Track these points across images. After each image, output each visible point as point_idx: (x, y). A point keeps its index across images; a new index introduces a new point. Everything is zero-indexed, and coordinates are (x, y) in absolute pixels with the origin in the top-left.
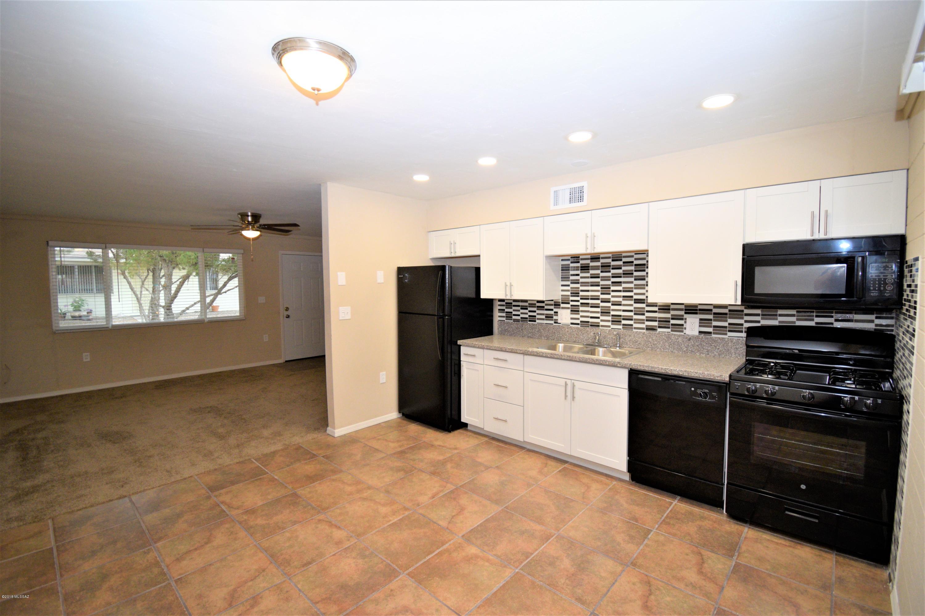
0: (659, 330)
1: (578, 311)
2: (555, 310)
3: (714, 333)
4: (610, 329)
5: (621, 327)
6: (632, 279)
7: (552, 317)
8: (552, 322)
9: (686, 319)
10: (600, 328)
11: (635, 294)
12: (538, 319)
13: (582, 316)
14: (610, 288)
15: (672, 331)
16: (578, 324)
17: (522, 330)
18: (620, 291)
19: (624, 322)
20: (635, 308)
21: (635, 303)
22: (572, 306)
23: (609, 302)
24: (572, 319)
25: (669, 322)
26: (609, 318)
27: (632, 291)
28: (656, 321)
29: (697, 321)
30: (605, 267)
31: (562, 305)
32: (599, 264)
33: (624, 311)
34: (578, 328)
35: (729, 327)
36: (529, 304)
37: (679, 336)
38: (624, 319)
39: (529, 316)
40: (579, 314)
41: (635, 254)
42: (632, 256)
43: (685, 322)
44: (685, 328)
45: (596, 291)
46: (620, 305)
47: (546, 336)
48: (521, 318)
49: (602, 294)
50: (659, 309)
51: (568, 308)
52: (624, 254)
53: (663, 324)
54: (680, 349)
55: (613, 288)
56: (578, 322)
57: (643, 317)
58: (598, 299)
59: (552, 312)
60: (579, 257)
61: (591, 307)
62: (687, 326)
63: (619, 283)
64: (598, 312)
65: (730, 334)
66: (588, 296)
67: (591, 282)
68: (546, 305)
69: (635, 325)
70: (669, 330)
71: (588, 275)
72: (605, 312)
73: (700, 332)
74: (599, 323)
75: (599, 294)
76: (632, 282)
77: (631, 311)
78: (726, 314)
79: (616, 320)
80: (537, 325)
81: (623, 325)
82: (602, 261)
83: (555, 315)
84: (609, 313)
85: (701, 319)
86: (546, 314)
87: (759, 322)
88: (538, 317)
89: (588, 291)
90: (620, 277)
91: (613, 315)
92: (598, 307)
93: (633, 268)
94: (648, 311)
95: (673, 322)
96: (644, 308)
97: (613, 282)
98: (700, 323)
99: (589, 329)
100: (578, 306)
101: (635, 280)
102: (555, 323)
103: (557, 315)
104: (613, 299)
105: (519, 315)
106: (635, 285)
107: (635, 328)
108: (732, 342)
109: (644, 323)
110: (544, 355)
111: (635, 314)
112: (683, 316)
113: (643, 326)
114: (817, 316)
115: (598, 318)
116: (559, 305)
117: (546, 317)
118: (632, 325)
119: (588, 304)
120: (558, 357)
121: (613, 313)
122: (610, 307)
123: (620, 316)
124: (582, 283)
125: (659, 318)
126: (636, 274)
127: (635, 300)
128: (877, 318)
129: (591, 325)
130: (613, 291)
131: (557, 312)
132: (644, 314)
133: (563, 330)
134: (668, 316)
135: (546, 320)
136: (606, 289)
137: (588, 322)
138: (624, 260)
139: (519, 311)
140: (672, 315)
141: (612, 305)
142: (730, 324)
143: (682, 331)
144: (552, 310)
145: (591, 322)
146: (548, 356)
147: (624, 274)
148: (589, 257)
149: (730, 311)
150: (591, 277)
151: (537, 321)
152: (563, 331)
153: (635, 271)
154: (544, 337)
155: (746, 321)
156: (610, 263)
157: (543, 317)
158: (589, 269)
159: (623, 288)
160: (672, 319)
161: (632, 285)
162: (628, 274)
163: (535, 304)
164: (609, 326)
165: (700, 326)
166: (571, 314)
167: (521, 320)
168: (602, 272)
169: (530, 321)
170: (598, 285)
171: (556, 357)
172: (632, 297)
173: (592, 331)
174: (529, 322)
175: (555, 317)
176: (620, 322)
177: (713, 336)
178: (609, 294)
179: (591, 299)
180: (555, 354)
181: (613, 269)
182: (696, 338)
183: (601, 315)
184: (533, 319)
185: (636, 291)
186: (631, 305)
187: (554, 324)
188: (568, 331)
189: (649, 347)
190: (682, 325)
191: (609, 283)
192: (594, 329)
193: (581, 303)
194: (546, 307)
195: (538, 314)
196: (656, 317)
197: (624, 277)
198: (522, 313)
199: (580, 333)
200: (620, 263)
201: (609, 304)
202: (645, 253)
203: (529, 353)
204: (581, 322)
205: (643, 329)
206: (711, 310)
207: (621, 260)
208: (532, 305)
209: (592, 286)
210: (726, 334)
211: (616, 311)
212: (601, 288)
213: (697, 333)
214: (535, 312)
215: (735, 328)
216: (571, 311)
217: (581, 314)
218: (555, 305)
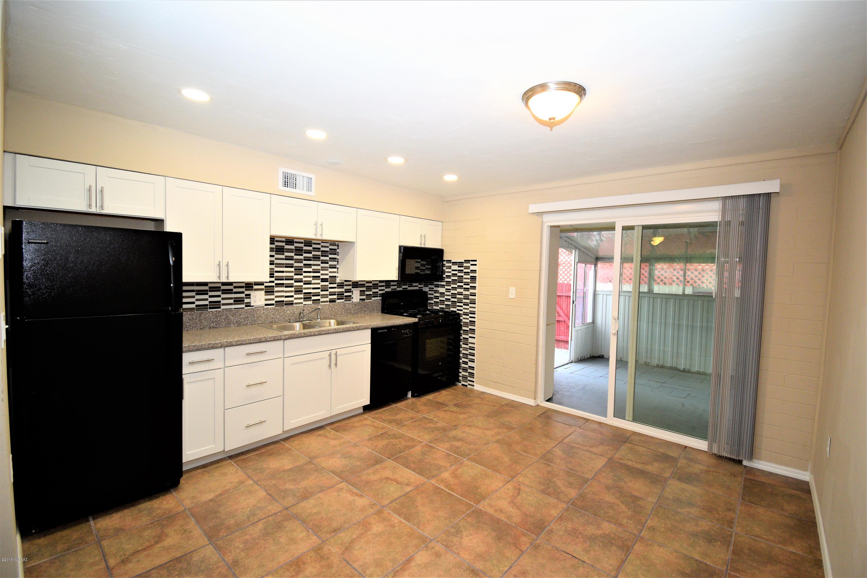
0: (338, 301)
1: (273, 292)
2: (247, 292)
3: (367, 299)
4: (303, 305)
5: (311, 302)
6: (319, 263)
7: (244, 301)
8: (243, 306)
9: (353, 291)
10: (294, 305)
11: (322, 274)
12: (224, 304)
13: (276, 297)
14: (302, 269)
15: (345, 301)
16: (273, 305)
17: (199, 320)
18: (310, 272)
19: (313, 298)
20: (322, 286)
21: (322, 281)
22: (266, 287)
23: (302, 282)
24: (266, 300)
25: (343, 294)
26: (302, 296)
27: (319, 272)
28: (335, 295)
29: (359, 292)
30: (299, 251)
31: (255, 287)
32: (292, 247)
33: (313, 288)
34: (273, 308)
35: (373, 295)
36: (210, 288)
37: (350, 304)
38: (313, 296)
39: (210, 302)
40: (273, 294)
41: (322, 242)
42: (319, 244)
43: (353, 294)
44: (352, 298)
45: (290, 272)
46: (310, 284)
47: (237, 322)
48: (197, 306)
49: (295, 274)
50: (337, 286)
51: (262, 289)
52: (313, 242)
53: (340, 297)
54: (350, 313)
55: (304, 270)
56: (273, 302)
57: (327, 293)
58: (292, 279)
59: (243, 295)
60: (274, 239)
61: (286, 287)
62: (353, 296)
63: (309, 266)
64: (292, 291)
65: (373, 299)
66: (283, 277)
67: (286, 264)
68: (235, 287)
69: (322, 300)
70: (343, 300)
71: (283, 257)
72: (298, 291)
73: (360, 299)
74: (293, 301)
75: (292, 274)
76: (319, 265)
77: (319, 288)
78: (371, 286)
79: (307, 297)
80: (223, 311)
81: (313, 300)
82: (296, 245)
83: (246, 298)
84: (302, 291)
85: (361, 291)
86: (235, 298)
87: (384, 290)
88: (223, 302)
89: (283, 272)
90: (311, 260)
91: (305, 293)
92: (292, 287)
93: (320, 253)
94: (330, 288)
95: (346, 294)
96: (328, 285)
97: (304, 265)
98: (360, 293)
99: (285, 307)
100: (273, 286)
101: (322, 263)
102: (246, 306)
103: (250, 298)
104: (304, 279)
105: (194, 303)
106: (322, 267)
107: (322, 302)
108: (375, 303)
109: (328, 297)
110: (312, 334)
111: (322, 291)
112: (351, 289)
113: (327, 299)
114: (403, 285)
115: (292, 296)
116: (253, 287)
117: (234, 301)
118: (319, 300)
119: (283, 284)
120: (326, 332)
121: (304, 291)
122: (302, 286)
123: (311, 293)
124: (276, 264)
125: (338, 292)
126: (322, 258)
127: (322, 279)
128: (419, 284)
129: (286, 304)
130: (305, 272)
131: (249, 295)
132: (328, 290)
133: (258, 312)
134: (343, 290)
135: (235, 304)
136: (299, 271)
137: (283, 301)
138: (314, 246)
139: (194, 297)
140: (345, 290)
141: (304, 284)
142: (373, 293)
143: (350, 300)
144: (243, 292)
145: (286, 301)
146: (317, 334)
147: (313, 258)
148: (284, 239)
149: (373, 284)
150: (286, 259)
151: (222, 307)
152: (258, 314)
153: (322, 256)
155: (380, 290)
156: (302, 247)
157: (232, 301)
158: (284, 252)
159: (313, 269)
160: (345, 292)
161: (319, 267)
162: (316, 258)
163: (220, 287)
164: (302, 303)
165: (360, 295)
166: (266, 295)
167: (196, 309)
168: (295, 255)
169: (210, 308)
170: (292, 267)
171: (323, 333)
172: (319, 277)
173: (289, 310)
174: (209, 310)
175: (246, 301)
176: (311, 298)
177: (366, 301)
178: (302, 275)
179: (286, 279)
180: (323, 331)
181: (305, 253)
182: (359, 303)
183: (295, 294)
184: (216, 305)
185: (322, 272)
186: (319, 284)
187: (246, 308)
188: (263, 313)
189: (332, 315)
190: (351, 296)
191: (302, 265)
192: (290, 307)
193: (276, 284)
194: (235, 290)
195: (223, 299)
196: (335, 292)
197: (313, 260)
198: (197, 300)
199: (277, 313)
200: (310, 248)
201: (301, 284)
202: (328, 243)
203: (296, 336)
204: (276, 302)
205: (327, 302)
206: (365, 284)
207: (311, 246)
208: (213, 289)
209: (286, 267)
210: (371, 299)
211: (307, 289)
212: (295, 269)
213: (358, 300)
214: (219, 296)
215: (375, 295)
216: (266, 292)
217: (276, 294)
218: (246, 287)
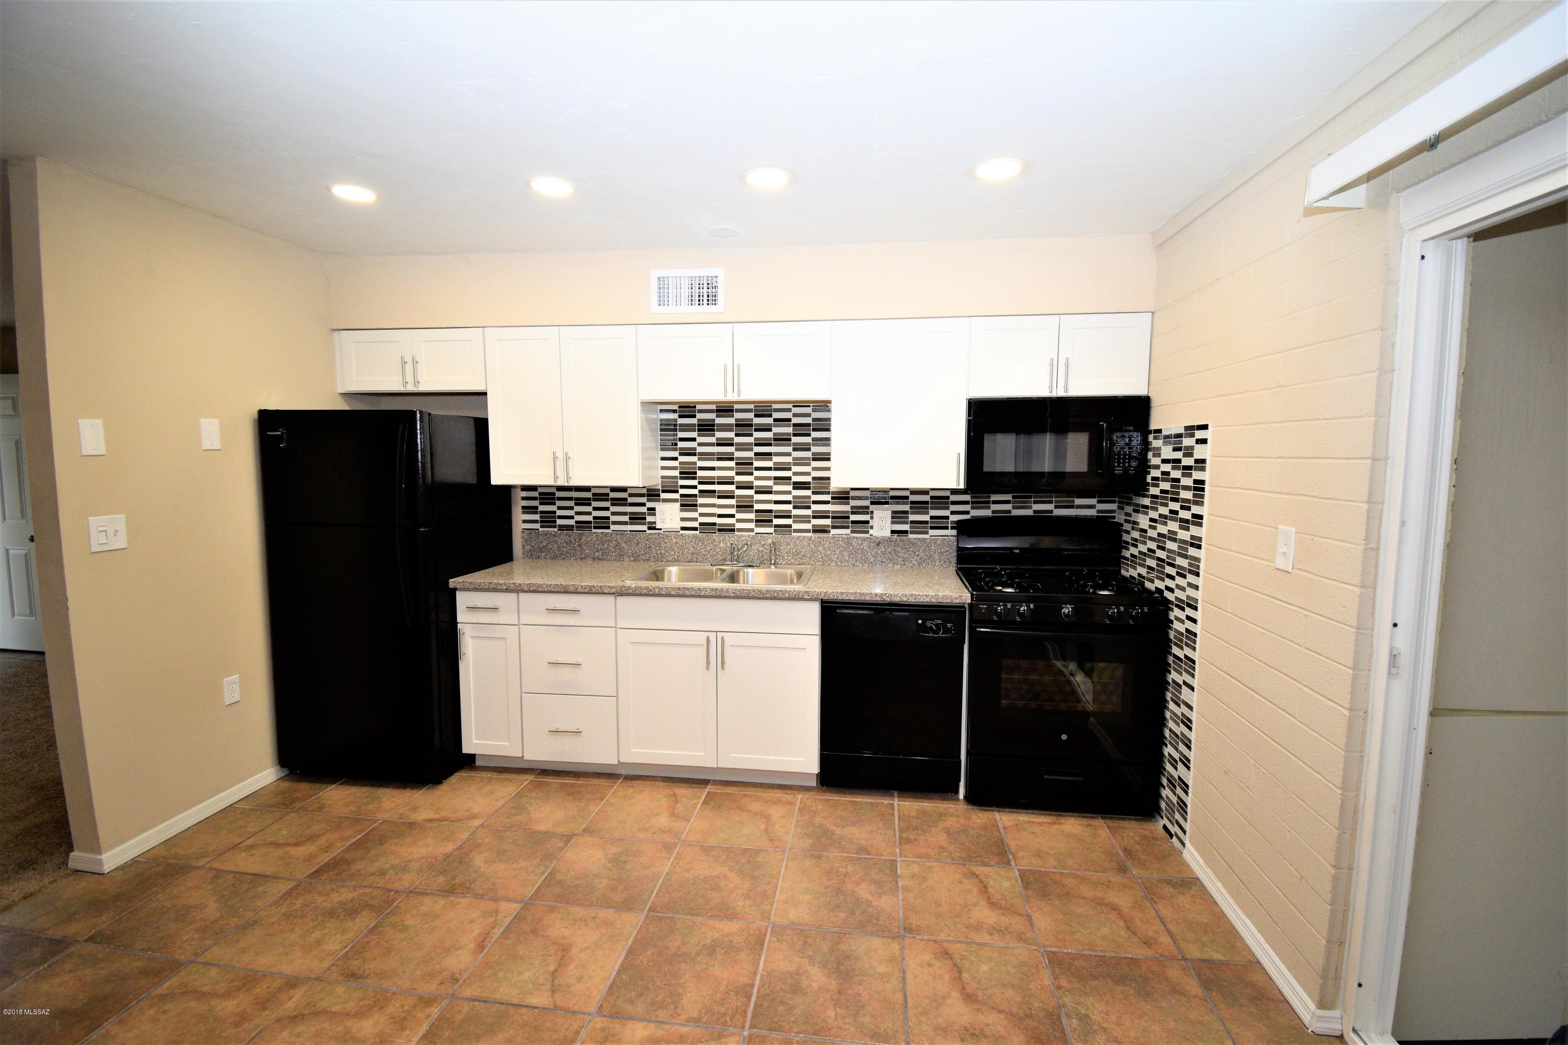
0: (833, 531)
1: (696, 505)
2: (649, 505)
3: (912, 533)
4: (754, 534)
5: (771, 530)
6: (789, 449)
7: (645, 519)
8: (644, 528)
9: (872, 512)
10: (736, 533)
11: (795, 474)
12: (615, 523)
13: (702, 515)
14: (752, 464)
15: (852, 532)
16: (695, 529)
17: (579, 545)
18: (769, 469)
19: (776, 521)
20: (794, 497)
21: (794, 488)
22: (682, 496)
23: (751, 488)
24: (683, 519)
25: (848, 517)
26: (752, 516)
27: (790, 469)
28: (828, 517)
29: (888, 515)
30: (743, 427)
31: (664, 496)
32: (731, 421)
33: (776, 502)
34: (696, 537)
35: (932, 523)
36: (594, 494)
37: (864, 539)
38: (776, 517)
39: (595, 518)
40: (696, 511)
41: (794, 406)
42: (789, 410)
43: (872, 518)
44: (872, 527)
45: (727, 468)
46: (770, 492)
47: (633, 554)
48: (577, 522)
49: (737, 474)
50: (832, 498)
51: (675, 500)
52: (775, 406)
53: (839, 522)
54: (865, 561)
55: (757, 464)
56: (696, 524)
57: (808, 512)
58: (732, 483)
59: (643, 509)
60: (695, 407)
61: (719, 497)
62: (875, 522)
63: (769, 455)
64: (731, 506)
65: (932, 532)
66: (714, 478)
67: (718, 454)
68: (631, 495)
69: (795, 526)
70: (848, 531)
71: (712, 440)
72: (744, 506)
73: (893, 532)
74: (734, 525)
75: (732, 473)
76: (789, 454)
77: (788, 502)
78: (927, 503)
79: (764, 519)
80: (612, 534)
81: (776, 526)
82: (738, 415)
83: (649, 515)
84: (752, 506)
85: (893, 512)
86: (631, 513)
87: (967, 513)
88: (613, 518)
89: (713, 469)
90: (770, 445)
91: (757, 511)
92: (733, 497)
93: (790, 430)
94: (815, 502)
95: (853, 518)
96: (809, 497)
97: (756, 454)
98: (892, 518)
99: (717, 536)
100: (695, 496)
101: (794, 450)
102: (650, 528)
103: (654, 515)
104: (756, 483)
105: (572, 517)
106: (794, 459)
107: (796, 531)
108: (935, 543)
109: (809, 522)
111: (795, 507)
112: (868, 507)
113: (808, 526)
114: (1035, 502)
115: (733, 516)
116: (659, 495)
117: (630, 518)
118: (790, 526)
119: (714, 491)
120: (693, 593)
121: (757, 507)
122: (752, 497)
123: (771, 511)
124: (700, 454)
125: (833, 512)
126: (795, 440)
127: (795, 483)
129: (720, 530)
130: (757, 469)
131: (654, 509)
132: (809, 507)
133: (666, 541)
134: (847, 508)
135: (631, 524)
136: (744, 466)
137: (714, 524)
138: (776, 415)
139: (572, 508)
140: (852, 507)
141: (757, 492)
142: (932, 517)
143: (867, 532)
144: (643, 505)
145: (720, 525)
146: (673, 593)
147: (775, 440)
148: (714, 407)
149: (932, 498)
150: (718, 445)
151: (613, 527)
152: (666, 543)
153: (795, 435)
154: (629, 557)
155: (953, 513)
156: (752, 420)
157: (626, 518)
158: (713, 430)
159: (775, 464)
160: (853, 513)
161: (788, 459)
162: (782, 440)
163: (608, 495)
164: (752, 530)
165: (893, 523)
166: (682, 511)
167: (577, 527)
168: (737, 435)
169: (595, 528)
170: (732, 459)
171: (688, 593)
172: (789, 478)
173: (723, 542)
174: (594, 531)
175: (649, 519)
176: (771, 521)
177: (910, 536)
178: (751, 474)
179: (719, 483)
180: (688, 589)
181: (756, 430)
182: (889, 540)
183: (737, 512)
184: (603, 523)
185: (795, 469)
186: (789, 493)
187: (649, 532)
188: (676, 543)
189: (818, 561)
190: (867, 522)
191: (750, 454)
192: (726, 535)
193: (700, 491)
194: (631, 500)
195: (613, 514)
196: (828, 512)
197: (776, 445)
198: (578, 513)
199: (700, 544)
200: (769, 421)
201: (750, 492)
202: (809, 406)
204: (701, 524)
205: (807, 531)
206: (907, 498)
207: (770, 416)
208: (601, 497)
209: (719, 459)
210: (927, 533)
211: (762, 503)
212: (737, 464)
213: (888, 534)
214: (607, 509)
215: (939, 523)
216: (682, 505)
217: (701, 510)
218: (649, 495)
